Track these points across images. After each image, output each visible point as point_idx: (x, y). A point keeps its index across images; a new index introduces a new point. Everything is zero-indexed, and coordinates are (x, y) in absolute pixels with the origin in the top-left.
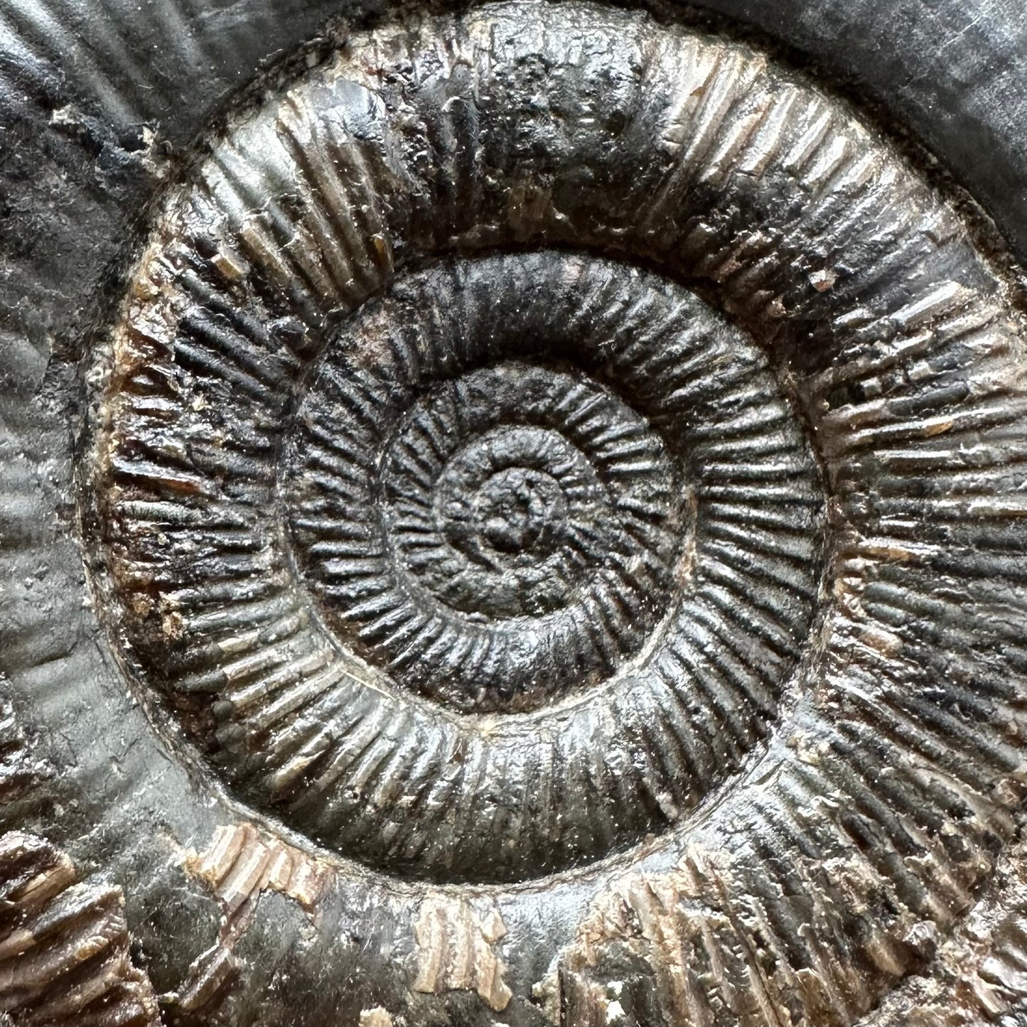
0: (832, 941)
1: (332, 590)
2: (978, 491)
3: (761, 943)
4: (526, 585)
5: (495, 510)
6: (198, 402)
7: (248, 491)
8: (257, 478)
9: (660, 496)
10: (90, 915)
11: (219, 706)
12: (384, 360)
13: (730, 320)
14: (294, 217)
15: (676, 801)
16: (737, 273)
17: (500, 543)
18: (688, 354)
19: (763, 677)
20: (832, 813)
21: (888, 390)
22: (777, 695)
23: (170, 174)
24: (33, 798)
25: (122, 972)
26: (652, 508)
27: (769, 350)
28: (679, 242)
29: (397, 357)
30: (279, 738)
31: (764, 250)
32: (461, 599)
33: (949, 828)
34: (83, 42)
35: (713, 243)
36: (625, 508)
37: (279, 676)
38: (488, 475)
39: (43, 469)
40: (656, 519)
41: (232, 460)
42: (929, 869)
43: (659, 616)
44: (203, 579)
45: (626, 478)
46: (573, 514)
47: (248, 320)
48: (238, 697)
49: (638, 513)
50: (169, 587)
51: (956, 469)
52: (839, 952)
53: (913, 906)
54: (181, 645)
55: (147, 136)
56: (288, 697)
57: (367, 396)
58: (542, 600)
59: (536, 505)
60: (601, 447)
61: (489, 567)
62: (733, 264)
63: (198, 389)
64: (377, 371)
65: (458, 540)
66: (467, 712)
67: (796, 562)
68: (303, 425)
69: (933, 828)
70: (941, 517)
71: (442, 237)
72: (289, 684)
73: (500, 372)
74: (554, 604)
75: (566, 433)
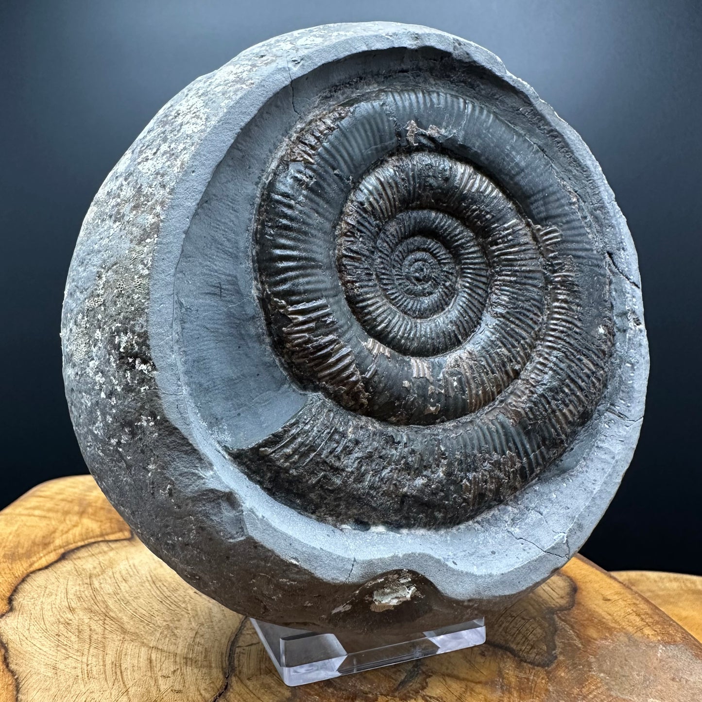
0: (500, 368)
1: (385, 287)
2: (524, 265)
3: (485, 368)
4: (424, 289)
5: (416, 271)
6: (361, 239)
7: (370, 261)
10: (348, 355)
11: (366, 311)
12: (395, 233)
13: (467, 227)
14: (381, 198)
15: (463, 337)
16: (470, 215)
17: (418, 279)
18: (459, 234)
19: (479, 310)
20: (498, 339)
21: (504, 242)
22: (482, 314)
23: (353, 187)
25: (353, 369)
26: (450, 271)
27: (476, 234)
28: (458, 208)
29: (397, 232)
30: (379, 319)
31: (476, 210)
32: (410, 292)
33: (522, 342)
35: (465, 208)
36: (444, 271)
37: (378, 305)
38: (414, 263)
40: (452, 274)
41: (367, 253)
42: (519, 352)
43: (453, 297)
44: (363, 280)
45: (445, 264)
46: (433, 272)
47: (370, 221)
48: (371, 309)
49: (448, 272)
50: (356, 282)
51: (518, 260)
52: (502, 371)
53: (516, 360)
54: (359, 295)
55: (351, 178)
56: (380, 310)
57: (391, 241)
58: (427, 293)
59: (425, 270)
60: (439, 257)
61: (415, 285)
63: (361, 236)
64: (393, 235)
65: (408, 278)
66: (415, 318)
67: (484, 283)
68: (378, 247)
69: (519, 343)
70: (517, 271)
71: (408, 205)
72: (380, 307)
73: (416, 238)
74: (430, 293)
75: (430, 253)
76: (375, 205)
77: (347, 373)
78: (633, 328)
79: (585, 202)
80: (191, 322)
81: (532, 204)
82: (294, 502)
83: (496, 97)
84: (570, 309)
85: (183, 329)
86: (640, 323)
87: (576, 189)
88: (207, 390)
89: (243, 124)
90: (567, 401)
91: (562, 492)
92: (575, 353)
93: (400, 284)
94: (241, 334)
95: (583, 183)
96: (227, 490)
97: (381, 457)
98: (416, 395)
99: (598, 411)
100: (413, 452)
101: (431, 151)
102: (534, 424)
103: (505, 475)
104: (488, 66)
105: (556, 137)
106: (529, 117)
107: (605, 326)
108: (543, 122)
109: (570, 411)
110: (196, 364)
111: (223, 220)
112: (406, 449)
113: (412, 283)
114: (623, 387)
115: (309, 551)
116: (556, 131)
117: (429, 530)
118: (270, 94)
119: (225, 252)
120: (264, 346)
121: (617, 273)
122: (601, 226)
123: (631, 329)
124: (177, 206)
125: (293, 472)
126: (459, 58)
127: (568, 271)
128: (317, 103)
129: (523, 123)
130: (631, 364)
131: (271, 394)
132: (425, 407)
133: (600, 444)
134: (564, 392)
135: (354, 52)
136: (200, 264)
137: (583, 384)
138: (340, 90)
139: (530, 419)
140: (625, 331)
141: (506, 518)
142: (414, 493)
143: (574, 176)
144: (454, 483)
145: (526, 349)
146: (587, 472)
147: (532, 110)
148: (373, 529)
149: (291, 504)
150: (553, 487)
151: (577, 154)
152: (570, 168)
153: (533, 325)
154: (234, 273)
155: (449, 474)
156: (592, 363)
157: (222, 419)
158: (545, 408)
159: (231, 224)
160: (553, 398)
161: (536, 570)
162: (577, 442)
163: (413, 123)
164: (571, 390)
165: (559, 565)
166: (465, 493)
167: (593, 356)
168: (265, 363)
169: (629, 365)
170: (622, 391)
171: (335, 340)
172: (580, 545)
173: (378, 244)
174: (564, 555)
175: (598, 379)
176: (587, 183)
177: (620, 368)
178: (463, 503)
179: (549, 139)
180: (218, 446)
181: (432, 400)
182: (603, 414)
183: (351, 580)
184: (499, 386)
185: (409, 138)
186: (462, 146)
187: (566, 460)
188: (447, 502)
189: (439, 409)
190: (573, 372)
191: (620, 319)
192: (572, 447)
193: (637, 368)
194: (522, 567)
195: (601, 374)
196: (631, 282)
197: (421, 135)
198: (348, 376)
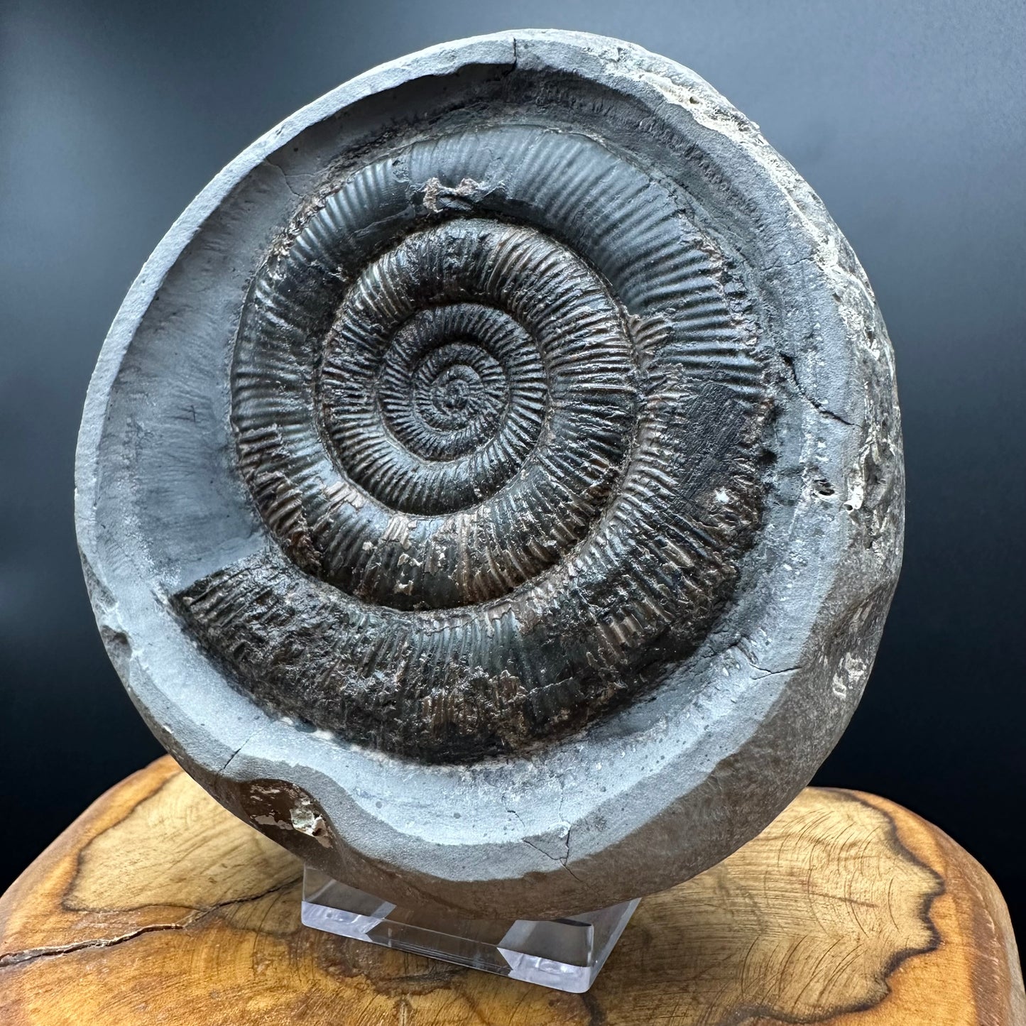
0: (516, 542)
1: (388, 415)
2: (586, 381)
3: (492, 539)
4: (455, 419)
5: (448, 394)
6: (348, 350)
7: (360, 379)
8: (365, 375)
9: (498, 389)
10: (292, 498)
11: (344, 445)
12: (411, 340)
14: (377, 291)
15: (481, 492)
16: (517, 306)
17: (448, 405)
18: (505, 337)
19: (517, 452)
23: (347, 282)
24: (282, 462)
25: (299, 517)
26: (494, 392)
27: (531, 334)
28: (499, 296)
29: (415, 339)
30: (358, 457)
31: (522, 297)
32: (434, 423)
34: (321, 242)
35: (508, 295)
36: (487, 393)
37: (361, 437)
38: (448, 382)
39: (302, 368)
40: (497, 397)
41: (356, 368)
42: (554, 519)
45: (489, 382)
46: (471, 395)
47: (364, 324)
48: (349, 442)
49: (491, 394)
50: (334, 406)
51: (579, 373)
52: (518, 546)
53: (547, 533)
54: (335, 425)
55: (339, 269)
56: (364, 444)
57: (404, 352)
58: (458, 425)
59: (461, 392)
60: (482, 371)
61: (444, 413)
63: (348, 346)
64: (408, 344)
65: (436, 404)
66: (427, 459)
68: (385, 361)
69: (557, 504)
70: (572, 391)
71: (427, 297)
72: (364, 440)
73: (453, 346)
74: (462, 426)
75: (473, 367)
76: (370, 302)
77: (291, 521)
78: (808, 498)
79: (753, 266)
80: (151, 448)
81: (627, 279)
82: (231, 673)
83: (603, 112)
84: (661, 456)
85: (138, 454)
86: (832, 492)
87: (739, 245)
88: (166, 526)
89: (201, 221)
90: (620, 611)
91: (612, 764)
92: (652, 531)
93: (423, 412)
94: (214, 467)
95: (750, 233)
96: (120, 630)
97: (324, 638)
98: (379, 564)
99: (711, 642)
100: (365, 641)
102: (557, 637)
103: (496, 705)
104: (571, 68)
105: (700, 158)
106: (654, 133)
107: (734, 489)
108: (676, 137)
109: (626, 630)
110: (154, 494)
112: (357, 637)
113: (439, 409)
114: (770, 608)
115: (186, 722)
117: (392, 757)
118: (237, 179)
119: (201, 371)
121: (796, 395)
122: (778, 307)
123: (804, 501)
124: (123, 320)
125: (212, 632)
126: (528, 67)
127: (670, 390)
128: (325, 177)
129: (647, 145)
130: (791, 565)
131: (240, 541)
132: (393, 583)
133: (702, 701)
134: (616, 594)
135: (352, 100)
136: (170, 384)
137: (657, 586)
138: (365, 153)
139: (550, 628)
140: (792, 503)
141: (517, 778)
142: (355, 695)
143: (737, 222)
144: (411, 696)
145: (568, 516)
146: (661, 740)
147: (655, 121)
148: (318, 734)
149: (227, 675)
150: (604, 752)
151: (736, 183)
152: (730, 208)
153: (588, 479)
154: (209, 395)
155: (403, 681)
156: (688, 553)
157: (177, 560)
158: (576, 614)
159: (208, 338)
160: (594, 601)
161: (498, 860)
162: (666, 688)
163: (435, 181)
164: (630, 593)
165: (543, 869)
166: (425, 715)
167: (691, 540)
168: (235, 503)
169: (788, 568)
170: (769, 614)
171: (278, 479)
172: (592, 851)
173: (386, 356)
174: (557, 857)
175: (702, 585)
176: (757, 231)
177: (769, 571)
178: (423, 729)
179: (692, 163)
180: (157, 589)
181: (403, 574)
182: (723, 650)
183: (226, 773)
184: (512, 570)
185: (426, 204)
186: (513, 202)
187: (638, 714)
188: (400, 721)
189: (411, 589)
190: (640, 563)
191: (786, 479)
192: (654, 694)
193: (801, 574)
194: (474, 846)
195: (709, 575)
196: (821, 412)
197: (446, 196)
198: (292, 526)
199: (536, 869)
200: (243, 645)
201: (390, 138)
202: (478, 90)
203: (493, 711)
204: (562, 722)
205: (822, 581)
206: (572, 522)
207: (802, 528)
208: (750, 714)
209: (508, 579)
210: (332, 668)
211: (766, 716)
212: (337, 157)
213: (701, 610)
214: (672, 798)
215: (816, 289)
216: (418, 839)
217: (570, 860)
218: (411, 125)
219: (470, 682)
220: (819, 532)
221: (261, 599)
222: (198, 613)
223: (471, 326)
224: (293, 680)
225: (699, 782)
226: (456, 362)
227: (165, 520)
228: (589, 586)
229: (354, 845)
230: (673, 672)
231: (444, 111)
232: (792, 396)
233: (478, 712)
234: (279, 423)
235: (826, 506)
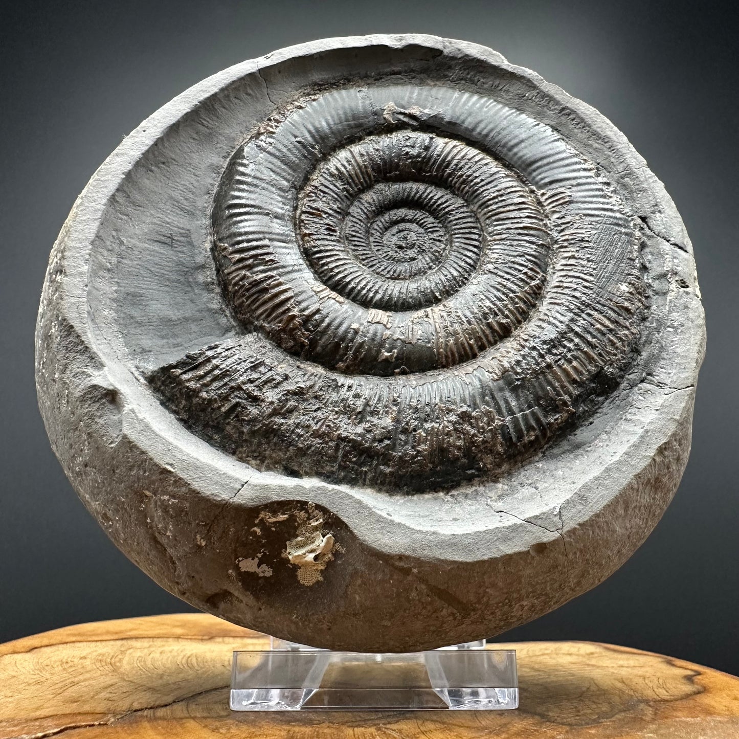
0: (480, 320)
2: (518, 223)
3: (460, 319)
4: (406, 255)
5: (399, 240)
6: (324, 199)
7: (334, 219)
8: (337, 218)
9: (440, 236)
10: (285, 291)
11: (323, 262)
12: (371, 202)
13: (455, 194)
15: (440, 295)
16: (456, 183)
17: (400, 247)
19: (465, 271)
21: (494, 204)
22: (470, 275)
23: (322, 157)
24: (275, 266)
25: (291, 305)
26: (437, 238)
27: (466, 201)
28: (443, 176)
29: (374, 201)
31: (461, 176)
32: (389, 258)
33: (511, 295)
35: (450, 175)
36: (431, 239)
37: (338, 257)
38: (398, 233)
39: (286, 207)
40: (439, 241)
41: (331, 212)
42: (507, 305)
44: (321, 234)
45: (432, 232)
46: (418, 240)
47: (337, 184)
48: (328, 260)
49: (434, 240)
50: (313, 235)
51: (511, 219)
52: (482, 323)
53: (503, 314)
54: (315, 247)
55: (317, 147)
56: (339, 262)
57: (366, 208)
58: (410, 258)
59: (409, 238)
60: (425, 226)
62: (455, 180)
63: (324, 197)
64: (369, 203)
65: (389, 246)
66: (388, 278)
68: (349, 213)
69: (508, 296)
70: (509, 229)
71: (385, 174)
72: (339, 260)
73: (400, 210)
74: (413, 259)
75: (417, 223)
76: (343, 170)
77: (283, 308)
78: (675, 289)
79: (610, 172)
80: (131, 260)
81: (534, 171)
83: (499, 88)
84: (580, 265)
86: (688, 287)
87: (598, 161)
89: (202, 99)
90: (570, 357)
91: (571, 469)
92: (583, 307)
93: (378, 250)
94: (189, 282)
95: (605, 155)
96: (111, 388)
97: (315, 397)
98: (367, 339)
99: (628, 379)
100: (356, 396)
101: (415, 129)
102: (523, 379)
103: (478, 432)
104: (482, 58)
105: (569, 115)
106: (537, 100)
107: (630, 284)
108: (552, 102)
110: (130, 297)
111: (182, 182)
112: (350, 393)
113: (393, 250)
114: (664, 355)
115: (191, 460)
116: (569, 109)
119: (182, 209)
120: (213, 295)
121: (652, 237)
122: (631, 192)
123: (673, 291)
125: (204, 395)
126: (451, 55)
127: (577, 229)
128: (296, 97)
129: (532, 107)
130: (673, 328)
132: (379, 352)
133: (629, 417)
134: (564, 346)
135: (328, 49)
136: (152, 215)
137: (594, 341)
138: (326, 89)
139: (517, 373)
140: (665, 294)
141: (492, 494)
142: (352, 436)
143: (596, 149)
144: (405, 431)
145: (517, 303)
146: (607, 446)
147: (538, 93)
149: (208, 440)
150: (560, 464)
151: (594, 127)
152: (590, 142)
153: (528, 280)
154: (188, 227)
155: (397, 420)
156: (609, 319)
158: (537, 361)
160: (549, 352)
161: (506, 539)
162: (598, 415)
163: (392, 104)
164: (575, 345)
165: (545, 540)
166: (419, 445)
167: (609, 312)
168: (210, 310)
169: (671, 330)
170: (663, 359)
171: (272, 277)
172: (581, 521)
173: (351, 211)
174: (554, 529)
175: (621, 339)
176: (610, 154)
177: (659, 332)
178: (417, 456)
179: (562, 118)
180: (133, 370)
181: (387, 346)
182: (636, 385)
183: (237, 500)
184: (478, 339)
185: (387, 116)
186: (449, 123)
187: (582, 434)
188: (394, 454)
189: (395, 355)
190: (579, 326)
191: (657, 282)
192: (591, 420)
193: (682, 331)
194: (484, 532)
195: (624, 334)
196: (671, 244)
197: (401, 113)
198: (284, 312)
199: (539, 541)
200: (238, 404)
201: (344, 84)
202: (412, 65)
203: (477, 436)
204: (531, 442)
205: (695, 335)
206: (520, 307)
207: (675, 306)
208: (670, 416)
209: (475, 347)
210: (327, 418)
211: (680, 416)
212: (306, 86)
213: (622, 357)
214: (631, 476)
215: (653, 182)
216: (434, 533)
217: (565, 529)
218: (362, 79)
219: (458, 415)
220: (686, 307)
221: (254, 368)
222: (189, 380)
223: (418, 195)
224: (287, 431)
225: (647, 463)
226: (403, 220)
227: (138, 319)
228: (544, 342)
229: (374, 545)
230: (603, 403)
231: (387, 74)
232: (649, 237)
233: (464, 439)
234: (270, 239)
235: (687, 293)
